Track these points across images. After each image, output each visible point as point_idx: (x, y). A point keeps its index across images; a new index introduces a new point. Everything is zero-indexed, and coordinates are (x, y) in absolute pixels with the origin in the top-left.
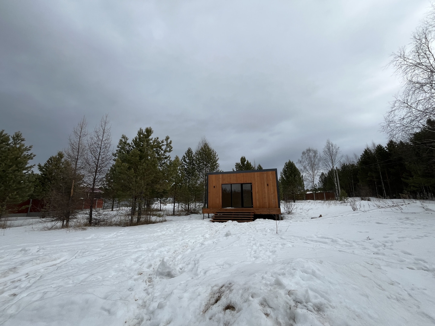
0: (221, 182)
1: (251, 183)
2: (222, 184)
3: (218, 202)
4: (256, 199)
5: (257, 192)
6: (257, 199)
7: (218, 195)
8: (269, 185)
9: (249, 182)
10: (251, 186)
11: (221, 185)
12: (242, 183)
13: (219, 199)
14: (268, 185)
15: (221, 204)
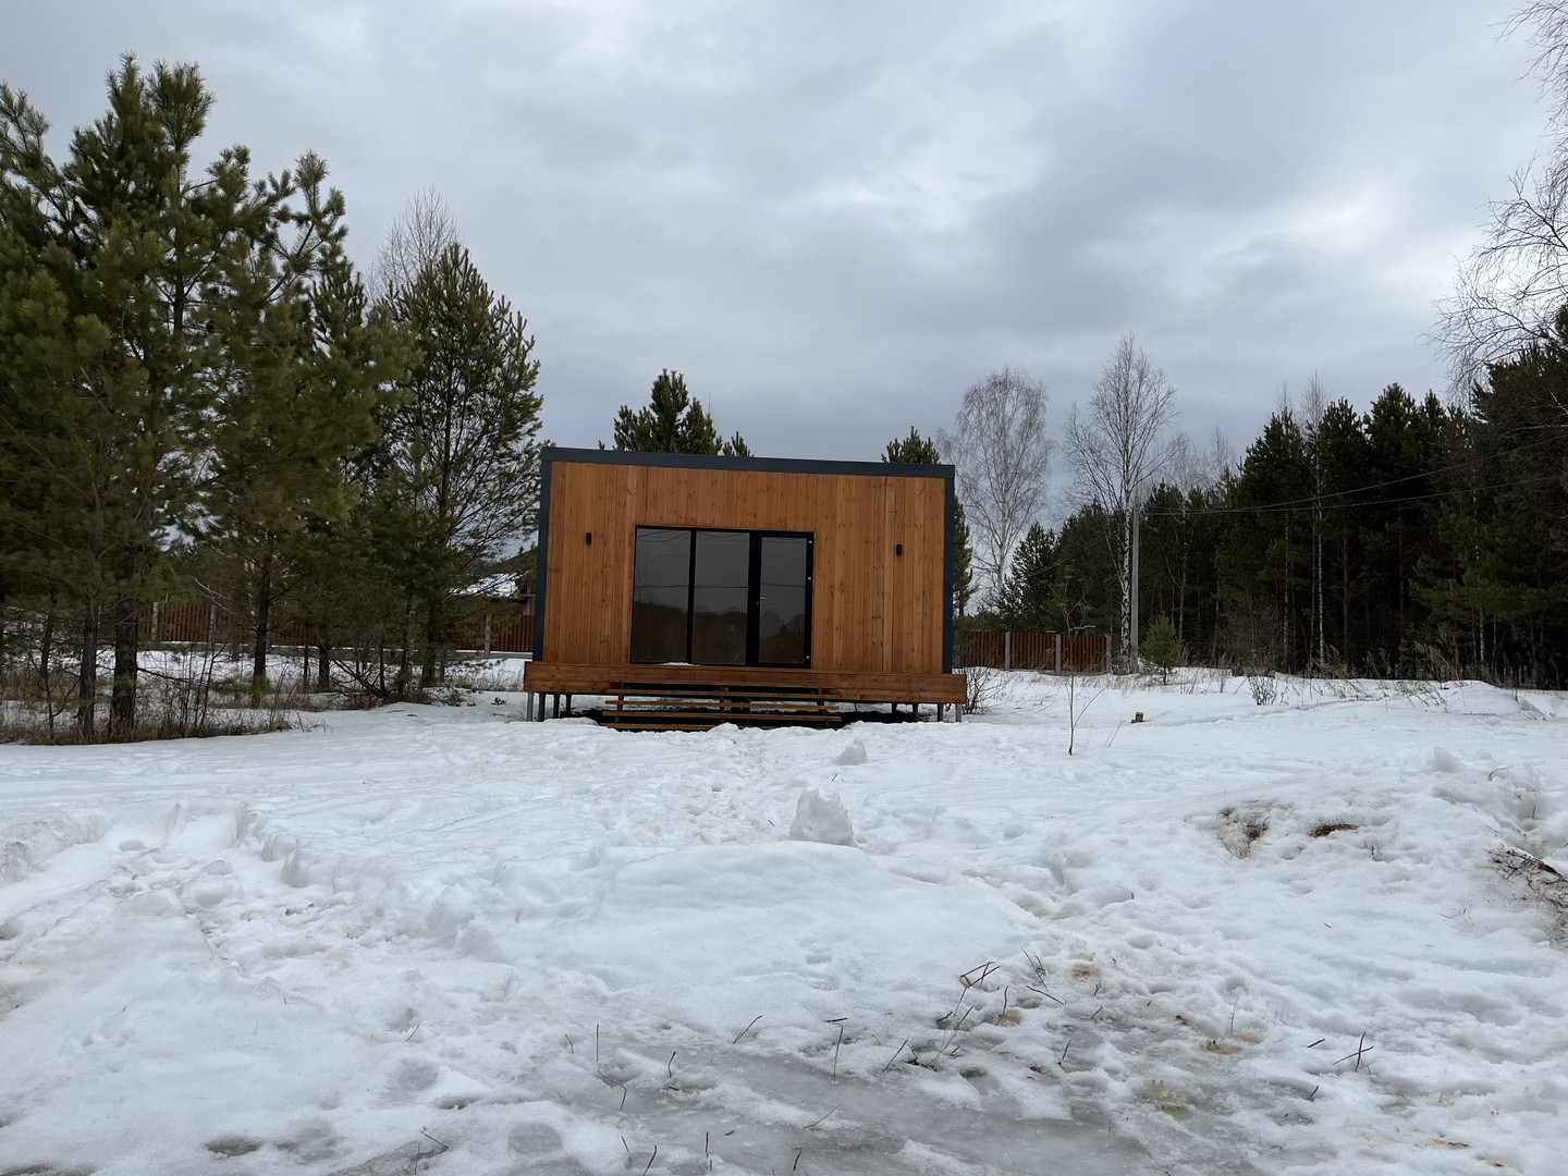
0: (632, 515)
1: (809, 536)
2: (638, 527)
3: (608, 631)
4: (830, 619)
5: (837, 585)
6: (836, 622)
7: (610, 592)
8: (905, 550)
9: (801, 529)
10: (810, 550)
11: (629, 528)
12: (761, 526)
13: (618, 614)
14: (899, 550)
15: (626, 641)
